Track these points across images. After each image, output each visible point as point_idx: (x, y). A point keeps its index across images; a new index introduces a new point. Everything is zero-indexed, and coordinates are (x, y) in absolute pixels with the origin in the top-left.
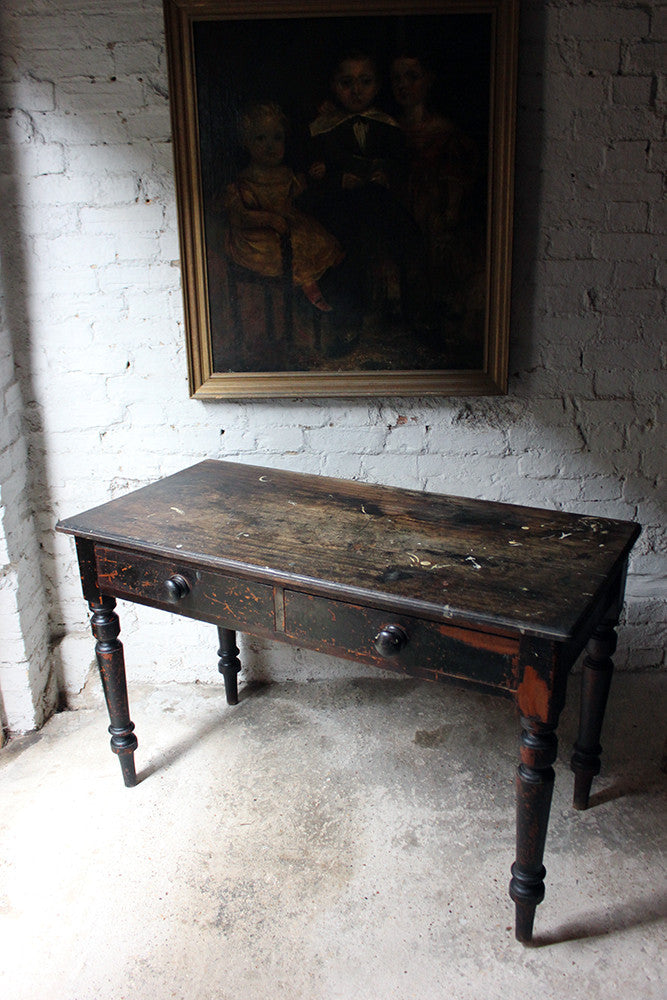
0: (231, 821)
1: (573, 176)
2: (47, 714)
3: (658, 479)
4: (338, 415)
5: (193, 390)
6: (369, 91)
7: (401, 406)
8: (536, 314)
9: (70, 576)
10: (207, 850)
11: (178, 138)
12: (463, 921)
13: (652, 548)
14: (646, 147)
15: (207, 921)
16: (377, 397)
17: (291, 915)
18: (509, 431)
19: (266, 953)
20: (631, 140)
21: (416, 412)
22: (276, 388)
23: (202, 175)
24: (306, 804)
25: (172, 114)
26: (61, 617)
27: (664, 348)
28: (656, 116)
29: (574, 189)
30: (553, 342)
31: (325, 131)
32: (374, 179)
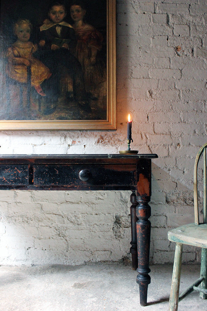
1: (140, 48)
3: (185, 171)
4: (48, 140)
6: (62, 16)
7: (74, 137)
8: (128, 99)
14: (167, 38)
18: (119, 148)
20: (161, 36)
21: (80, 139)
27: (181, 113)
28: (170, 28)
29: (141, 53)
30: (136, 110)
31: (45, 29)
32: (63, 46)
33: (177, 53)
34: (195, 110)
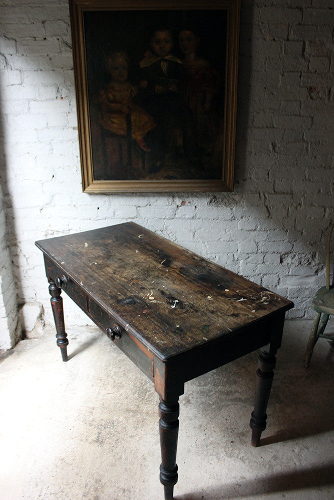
0: (103, 392)
1: (265, 88)
2: (17, 341)
3: (303, 231)
4: (153, 201)
5: (84, 189)
6: (168, 47)
7: (183, 197)
8: (247, 153)
9: (27, 276)
10: (92, 406)
11: (76, 68)
12: (211, 439)
13: (300, 263)
14: (300, 75)
15: (92, 440)
16: (172, 192)
17: (131, 437)
18: (234, 209)
19: (120, 454)
20: (292, 72)
21: (190, 199)
22: (124, 188)
23: (88, 85)
24: (138, 383)
25: (73, 56)
26: (23, 295)
27: (307, 170)
28: (305, 61)
29: (266, 95)
30: (255, 167)
31: (147, 66)
32: (170, 89)
33: (310, 95)
34: (323, 166)
